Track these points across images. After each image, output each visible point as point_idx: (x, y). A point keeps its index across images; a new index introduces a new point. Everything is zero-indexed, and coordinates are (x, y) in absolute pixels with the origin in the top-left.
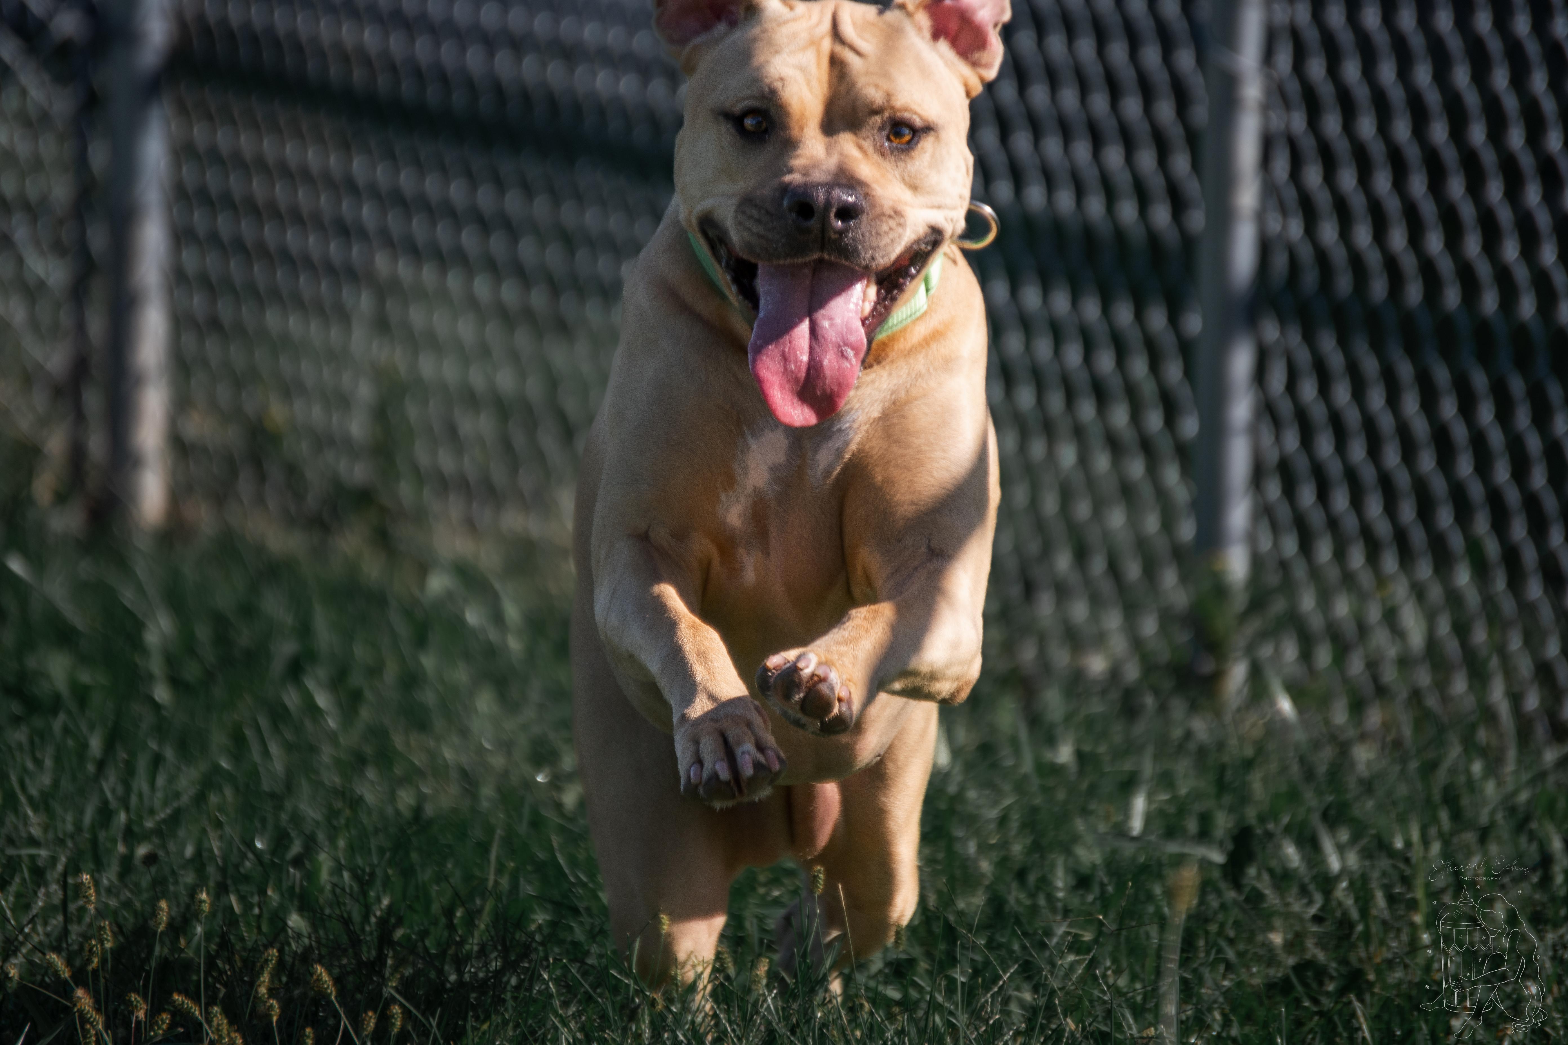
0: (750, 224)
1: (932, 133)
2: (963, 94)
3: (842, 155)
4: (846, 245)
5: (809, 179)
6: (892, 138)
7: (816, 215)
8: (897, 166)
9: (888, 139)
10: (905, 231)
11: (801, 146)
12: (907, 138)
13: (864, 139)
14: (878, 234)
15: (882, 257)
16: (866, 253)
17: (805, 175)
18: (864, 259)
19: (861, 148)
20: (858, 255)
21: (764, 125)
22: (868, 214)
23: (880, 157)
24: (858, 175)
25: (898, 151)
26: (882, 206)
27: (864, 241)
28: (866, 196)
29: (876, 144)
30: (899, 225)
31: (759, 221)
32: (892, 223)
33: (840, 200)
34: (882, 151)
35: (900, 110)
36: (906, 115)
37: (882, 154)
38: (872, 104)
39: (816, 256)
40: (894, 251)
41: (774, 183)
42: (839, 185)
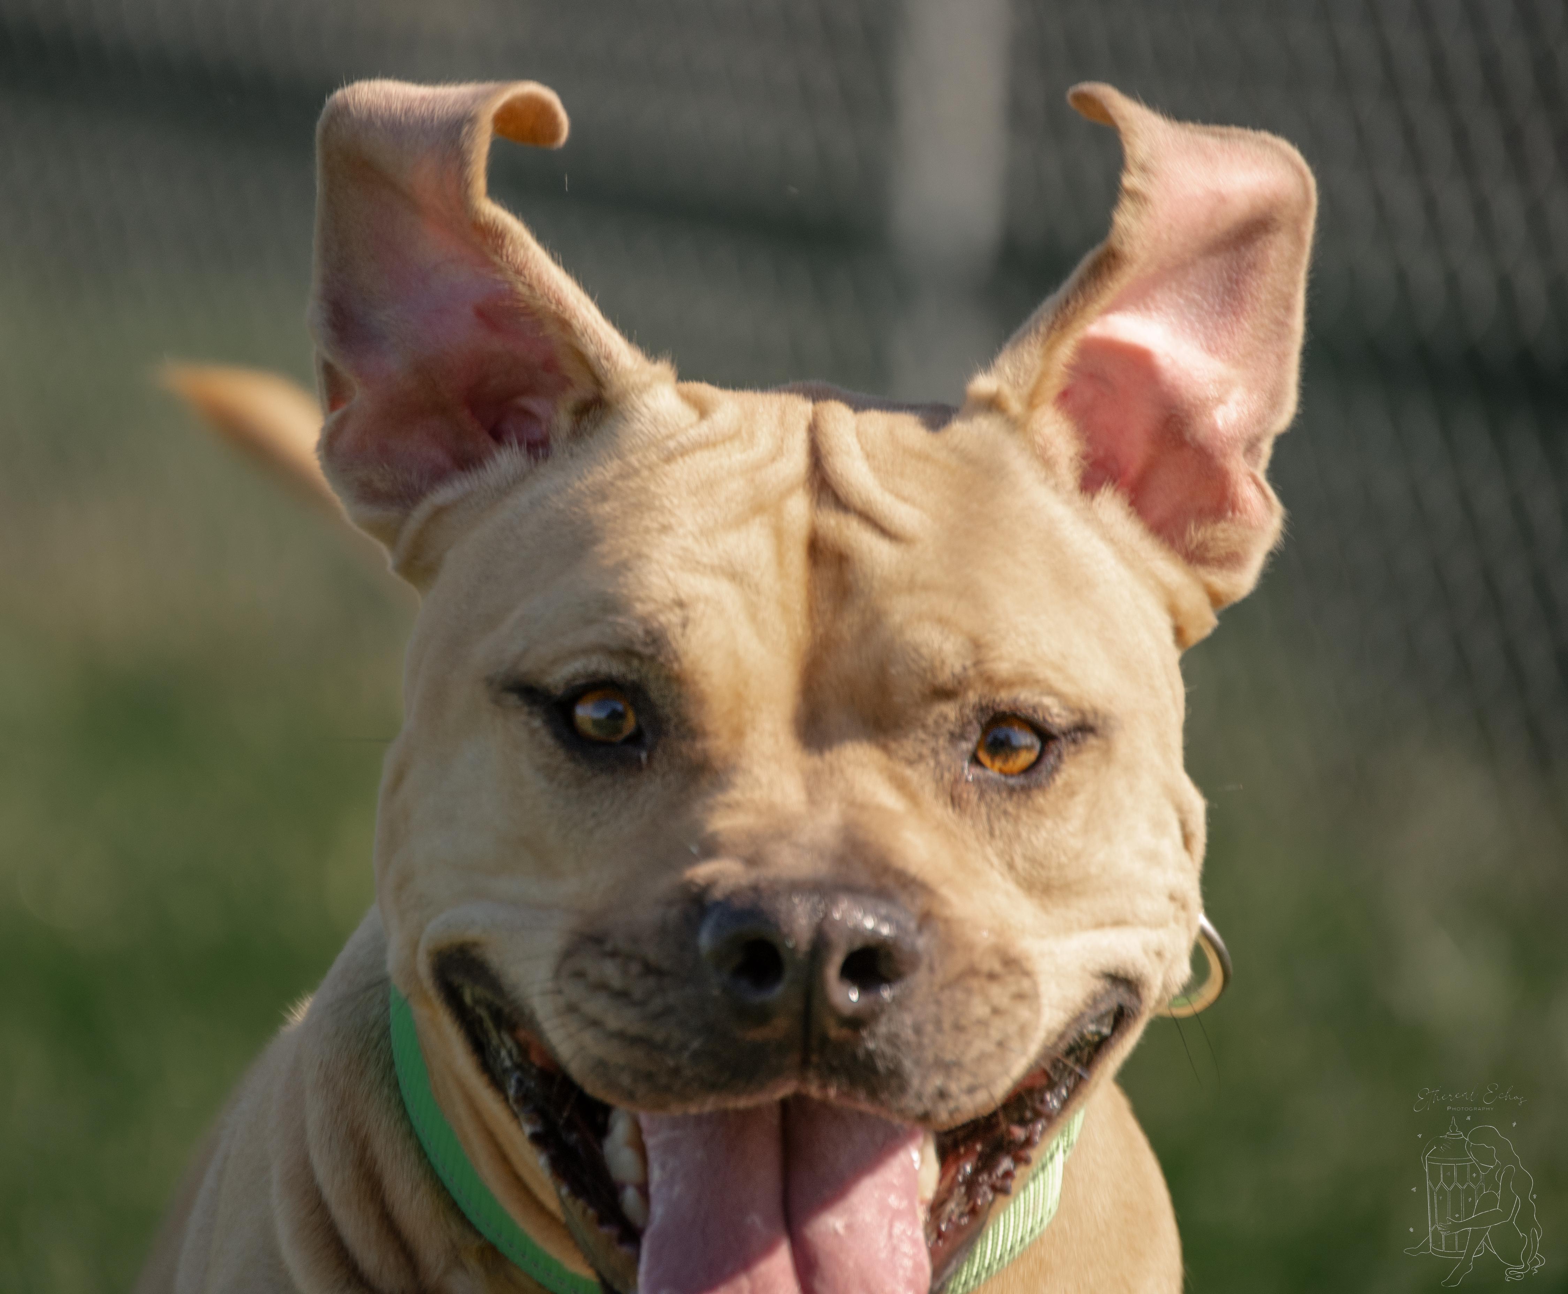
0: (596, 1006)
1: (1092, 740)
2: (1168, 637)
3: (852, 803)
4: (870, 1055)
5: (764, 874)
6: (983, 757)
7: (789, 974)
8: (992, 834)
9: (975, 760)
10: (1037, 1012)
11: (739, 780)
12: (1025, 758)
13: (910, 763)
14: (959, 1028)
15: (971, 1090)
16: (924, 1078)
17: (752, 861)
18: (919, 1097)
19: (901, 785)
20: (903, 1088)
21: (629, 724)
22: (932, 969)
23: (950, 810)
24: (898, 862)
25: (999, 792)
26: (970, 947)
27: (920, 1046)
28: (926, 919)
29: (942, 777)
30: (1020, 997)
31: (621, 995)
32: (999, 994)
33: (857, 931)
34: (956, 794)
35: (1009, 684)
36: (1026, 697)
37: (955, 801)
38: (933, 669)
39: (786, 1089)
40: (1007, 1072)
41: (664, 884)
42: (852, 890)
